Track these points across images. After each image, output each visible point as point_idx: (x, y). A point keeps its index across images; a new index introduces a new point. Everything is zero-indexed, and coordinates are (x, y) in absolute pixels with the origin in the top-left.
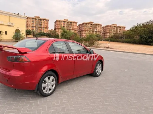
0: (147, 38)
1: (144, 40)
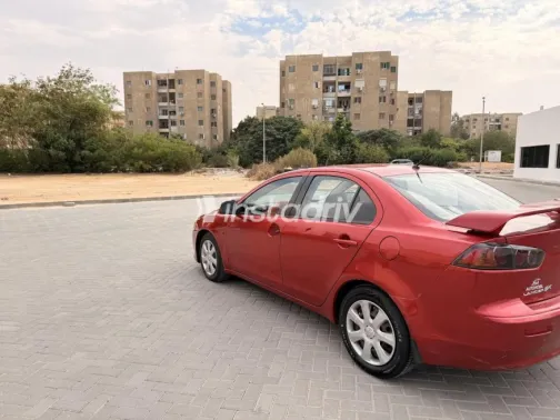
0: (70, 147)
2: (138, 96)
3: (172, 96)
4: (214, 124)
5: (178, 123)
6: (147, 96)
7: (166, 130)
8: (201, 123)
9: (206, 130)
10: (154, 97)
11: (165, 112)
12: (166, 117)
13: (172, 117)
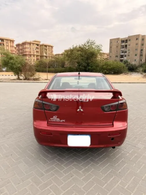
0: (85, 66)
1: (83, 68)
2: (114, 47)
3: (126, 46)
4: (141, 55)
5: (127, 56)
6: (117, 47)
7: (122, 59)
8: (136, 55)
9: (138, 58)
10: (119, 47)
11: (123, 52)
12: (123, 54)
13: (125, 54)
